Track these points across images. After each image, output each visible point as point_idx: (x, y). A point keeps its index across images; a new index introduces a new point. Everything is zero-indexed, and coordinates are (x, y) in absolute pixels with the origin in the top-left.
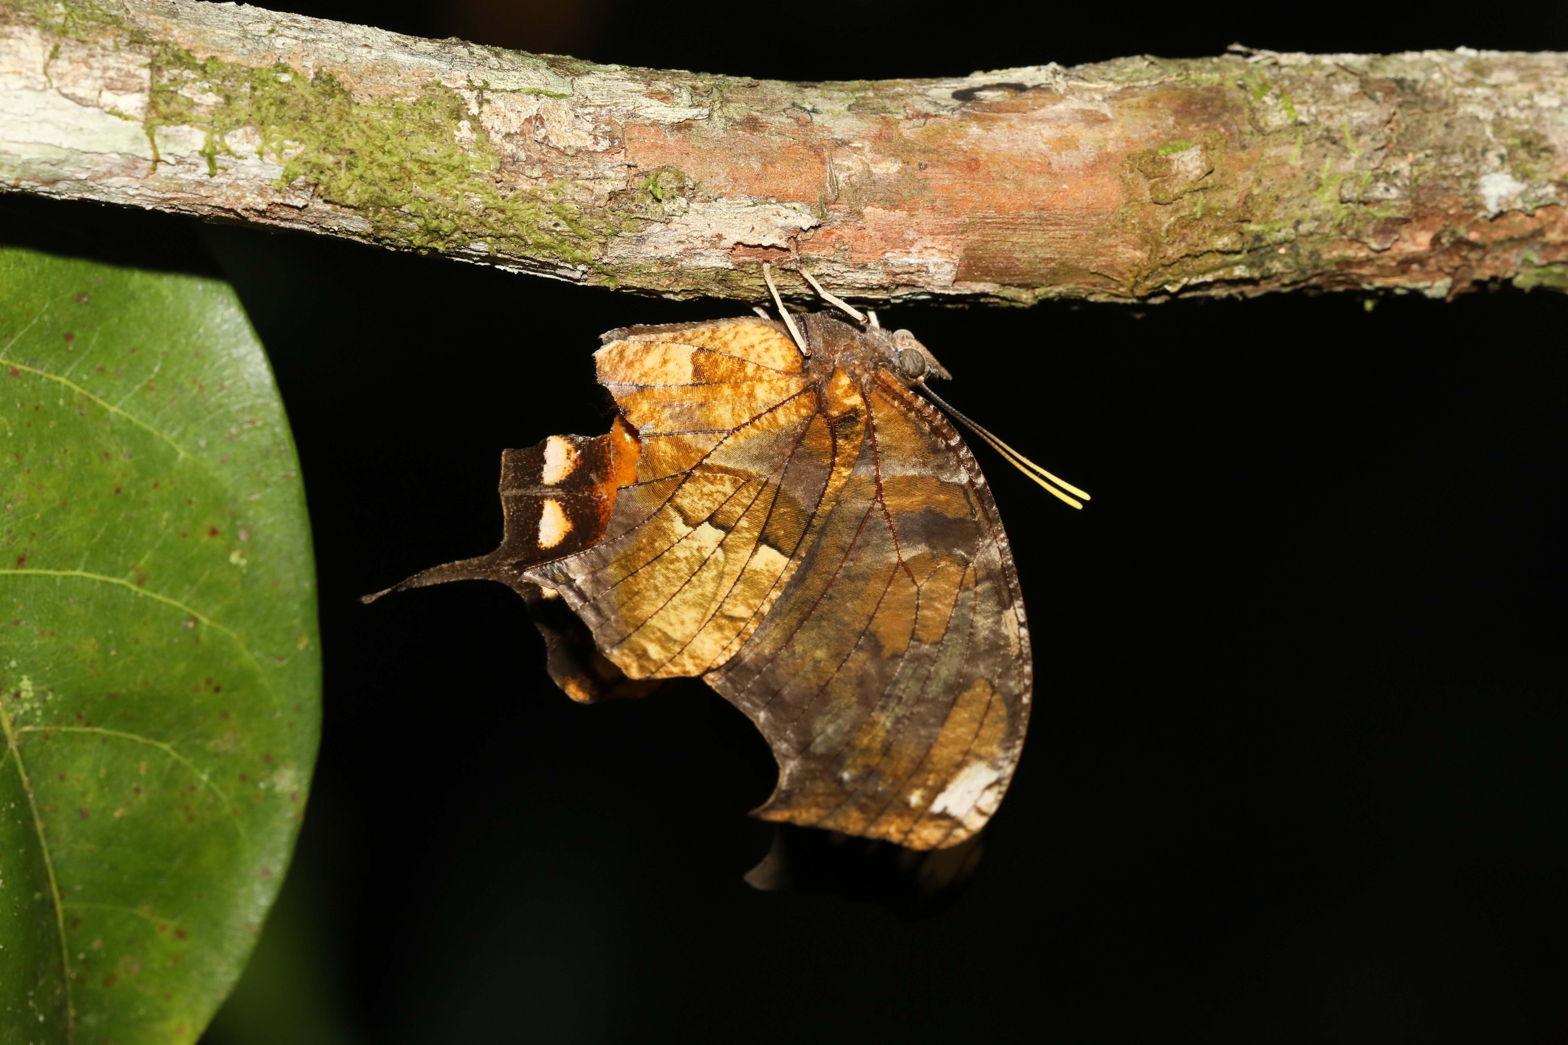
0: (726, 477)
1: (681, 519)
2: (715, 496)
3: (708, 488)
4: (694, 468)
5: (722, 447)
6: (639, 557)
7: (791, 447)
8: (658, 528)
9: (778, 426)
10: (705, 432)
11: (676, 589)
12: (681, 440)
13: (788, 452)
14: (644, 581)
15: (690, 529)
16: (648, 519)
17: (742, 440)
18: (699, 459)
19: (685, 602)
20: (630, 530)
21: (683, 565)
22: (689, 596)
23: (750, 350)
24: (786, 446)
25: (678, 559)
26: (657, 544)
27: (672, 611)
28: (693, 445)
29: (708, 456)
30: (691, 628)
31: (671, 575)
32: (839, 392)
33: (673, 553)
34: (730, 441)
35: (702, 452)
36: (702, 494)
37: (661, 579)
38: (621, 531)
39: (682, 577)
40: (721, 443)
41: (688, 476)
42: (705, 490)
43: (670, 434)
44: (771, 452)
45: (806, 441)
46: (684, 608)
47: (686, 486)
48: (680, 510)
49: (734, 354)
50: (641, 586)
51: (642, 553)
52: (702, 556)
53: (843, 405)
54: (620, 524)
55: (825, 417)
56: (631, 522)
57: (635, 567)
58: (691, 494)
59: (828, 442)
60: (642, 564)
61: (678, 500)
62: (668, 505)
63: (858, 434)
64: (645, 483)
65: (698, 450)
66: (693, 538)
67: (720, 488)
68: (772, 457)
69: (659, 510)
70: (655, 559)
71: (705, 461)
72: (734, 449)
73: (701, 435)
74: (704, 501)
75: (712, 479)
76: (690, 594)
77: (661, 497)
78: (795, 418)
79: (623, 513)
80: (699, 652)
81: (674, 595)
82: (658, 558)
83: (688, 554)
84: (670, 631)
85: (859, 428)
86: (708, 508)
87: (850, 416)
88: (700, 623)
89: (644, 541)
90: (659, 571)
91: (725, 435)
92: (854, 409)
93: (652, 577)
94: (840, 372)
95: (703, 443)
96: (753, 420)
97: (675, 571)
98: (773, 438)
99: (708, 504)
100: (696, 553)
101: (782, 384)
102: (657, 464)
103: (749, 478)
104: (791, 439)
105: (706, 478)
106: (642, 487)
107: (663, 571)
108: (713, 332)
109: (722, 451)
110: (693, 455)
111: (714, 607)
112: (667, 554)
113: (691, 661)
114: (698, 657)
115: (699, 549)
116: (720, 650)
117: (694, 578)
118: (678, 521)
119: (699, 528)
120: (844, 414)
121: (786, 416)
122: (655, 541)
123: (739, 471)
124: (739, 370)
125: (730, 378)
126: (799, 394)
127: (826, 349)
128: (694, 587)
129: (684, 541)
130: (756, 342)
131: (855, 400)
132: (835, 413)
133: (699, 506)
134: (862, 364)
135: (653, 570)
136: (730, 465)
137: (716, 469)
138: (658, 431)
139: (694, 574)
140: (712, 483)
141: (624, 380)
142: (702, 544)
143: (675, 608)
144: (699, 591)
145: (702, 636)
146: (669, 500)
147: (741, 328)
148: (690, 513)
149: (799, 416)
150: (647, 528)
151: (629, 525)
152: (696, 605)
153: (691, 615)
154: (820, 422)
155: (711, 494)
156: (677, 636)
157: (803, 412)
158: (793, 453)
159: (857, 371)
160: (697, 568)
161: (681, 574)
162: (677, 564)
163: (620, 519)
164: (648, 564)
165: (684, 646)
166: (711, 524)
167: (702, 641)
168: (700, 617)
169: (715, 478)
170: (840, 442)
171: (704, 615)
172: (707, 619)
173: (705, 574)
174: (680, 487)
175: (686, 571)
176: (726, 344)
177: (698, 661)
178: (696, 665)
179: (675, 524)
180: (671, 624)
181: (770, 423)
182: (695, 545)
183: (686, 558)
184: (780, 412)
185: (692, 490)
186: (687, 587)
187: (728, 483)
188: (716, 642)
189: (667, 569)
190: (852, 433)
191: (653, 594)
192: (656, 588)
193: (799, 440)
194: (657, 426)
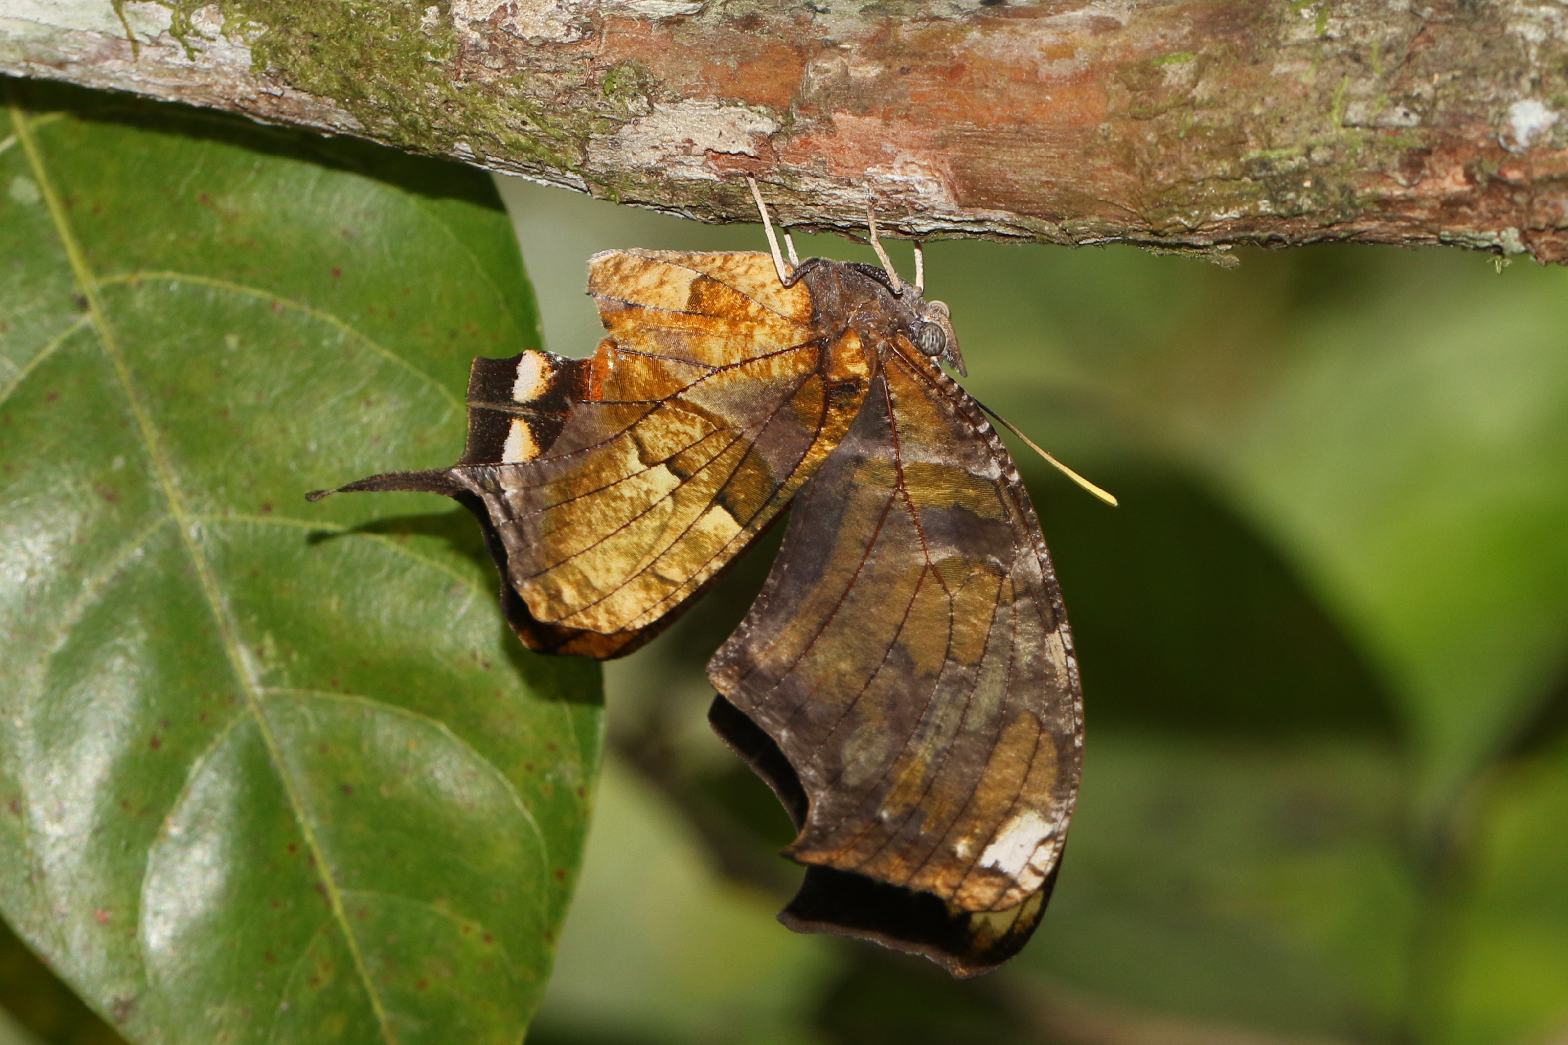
0: (699, 419)
1: (637, 453)
2: (681, 437)
3: (676, 426)
4: (666, 400)
5: (702, 384)
6: (581, 483)
7: (777, 403)
8: (610, 457)
9: (770, 377)
10: (688, 363)
11: (611, 531)
12: (661, 365)
13: (773, 408)
14: (579, 513)
15: (644, 467)
16: (602, 444)
17: (726, 382)
18: (674, 391)
19: (617, 548)
20: (579, 451)
21: (626, 507)
22: (623, 542)
23: (759, 289)
24: (772, 401)
25: (622, 498)
26: (604, 475)
27: (600, 555)
28: (672, 373)
29: (684, 390)
30: (616, 578)
31: (610, 513)
32: (845, 355)
33: (618, 489)
34: (713, 379)
35: (680, 384)
36: (668, 432)
37: (598, 515)
38: (569, 449)
39: (620, 519)
40: (703, 379)
41: (657, 407)
42: (672, 427)
43: (651, 356)
44: (754, 404)
45: (795, 401)
46: (615, 554)
47: (653, 417)
48: (639, 443)
49: (739, 288)
50: (574, 517)
51: (585, 481)
52: (649, 502)
53: (845, 370)
54: (570, 442)
55: (823, 379)
56: (583, 442)
57: (573, 493)
58: (656, 428)
59: (818, 408)
60: (581, 493)
61: (640, 431)
62: (627, 433)
63: (853, 408)
64: (609, 403)
65: (677, 381)
66: (645, 479)
67: (689, 429)
68: (754, 410)
69: (617, 436)
70: (597, 491)
71: (680, 395)
72: (715, 390)
73: (683, 365)
74: (667, 440)
75: (683, 416)
76: (624, 541)
77: (621, 422)
78: (790, 372)
79: (577, 430)
80: (617, 608)
81: (607, 537)
82: (601, 490)
83: (634, 494)
84: (592, 576)
85: (856, 400)
86: (670, 449)
87: (851, 385)
88: (627, 575)
89: (591, 467)
90: (598, 505)
91: (710, 371)
92: (857, 378)
93: (589, 510)
94: (852, 333)
95: (683, 374)
96: (744, 362)
97: (615, 510)
98: (761, 388)
99: (671, 444)
100: (643, 495)
101: (785, 331)
102: (627, 385)
103: (723, 427)
104: (779, 395)
105: (676, 414)
106: (605, 407)
107: (602, 506)
108: (726, 260)
109: (702, 389)
110: (669, 384)
111: (647, 560)
112: (611, 488)
113: (606, 616)
114: (613, 614)
115: (648, 492)
116: (640, 612)
117: (633, 524)
118: (634, 454)
119: (654, 469)
120: (844, 380)
121: (781, 366)
122: (603, 470)
123: (714, 416)
124: (741, 307)
125: (728, 313)
126: (801, 347)
127: (842, 304)
128: (631, 534)
129: (633, 479)
130: (768, 281)
131: (860, 369)
132: (835, 378)
133: (661, 444)
134: (878, 328)
135: (592, 503)
136: (707, 407)
137: (689, 407)
138: (639, 349)
139: (635, 519)
140: (681, 421)
141: (614, 294)
142: (653, 487)
143: (604, 552)
144: (635, 539)
145: (625, 591)
146: (631, 428)
147: (757, 261)
148: (649, 449)
149: (795, 370)
150: (599, 454)
151: (580, 445)
152: (628, 554)
153: (620, 564)
154: (816, 384)
155: (677, 434)
156: (599, 583)
157: (801, 367)
158: (778, 410)
159: (872, 336)
160: (640, 513)
161: (621, 515)
162: (619, 503)
163: (572, 435)
164: (589, 494)
165: (603, 596)
166: (668, 467)
167: (623, 596)
168: (628, 568)
169: (687, 416)
170: (832, 411)
171: (634, 568)
172: (636, 573)
173: (647, 522)
174: (645, 416)
175: (628, 513)
176: (733, 277)
177: (613, 618)
178: (610, 622)
179: (629, 457)
180: (595, 569)
181: (761, 370)
182: (645, 486)
183: (631, 499)
184: (776, 362)
185: (658, 424)
186: (623, 531)
187: (698, 426)
188: (639, 601)
189: (608, 505)
190: (848, 405)
191: (585, 530)
192: (589, 524)
193: (788, 398)
194: (639, 343)
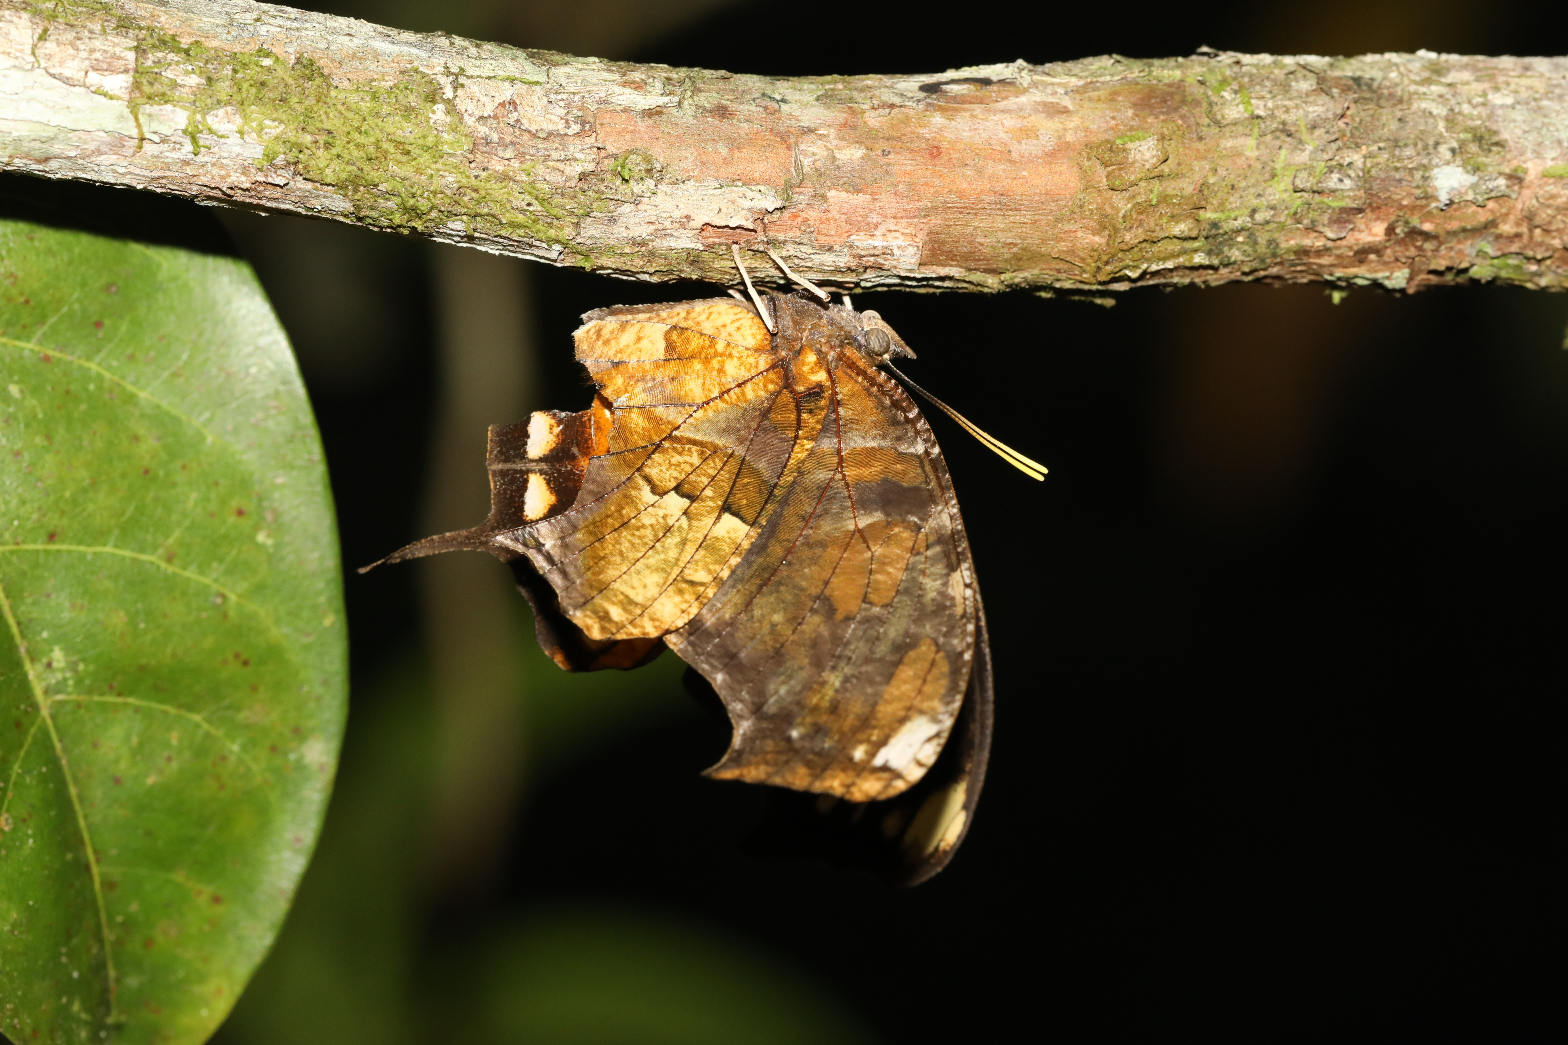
0: (694, 448)
1: (649, 488)
2: (682, 466)
3: (676, 458)
4: (663, 440)
5: (691, 420)
6: (607, 523)
7: (757, 420)
8: (626, 496)
9: (746, 401)
10: (676, 405)
11: (640, 555)
12: (653, 413)
13: (754, 425)
14: (610, 547)
15: (657, 497)
16: (617, 487)
17: (711, 414)
18: (669, 431)
19: (648, 567)
20: (599, 498)
21: (648, 532)
22: (652, 561)
23: (722, 329)
24: (753, 419)
25: (643, 526)
26: (624, 512)
27: (634, 575)
28: (664, 417)
29: (677, 428)
30: (653, 591)
31: (637, 541)
32: (805, 369)
33: (639, 520)
34: (700, 414)
35: (672, 424)
36: (670, 465)
37: (627, 544)
38: (591, 499)
39: (646, 544)
40: (691, 415)
41: (658, 447)
42: (674, 461)
43: (643, 407)
44: (738, 426)
45: (772, 416)
46: (647, 572)
47: (656, 457)
48: (648, 480)
49: (705, 332)
50: (607, 551)
51: (610, 520)
52: (667, 524)
53: (808, 381)
54: (590, 493)
55: (791, 392)
56: (601, 490)
57: (602, 533)
58: (660, 464)
59: (793, 417)
60: (609, 530)
61: (647, 470)
62: (637, 474)
63: (822, 409)
64: (617, 453)
65: (669, 422)
66: (659, 507)
67: (688, 459)
68: (739, 430)
69: (629, 479)
70: (622, 525)
71: (675, 433)
72: (702, 422)
73: (671, 408)
74: (671, 471)
75: (680, 450)
77: (630, 467)
78: (762, 393)
79: (594, 481)
80: (658, 615)
81: (638, 560)
82: (624, 525)
83: (653, 521)
84: (632, 594)
85: (823, 403)
86: (675, 478)
87: (815, 392)
88: (661, 587)
89: (613, 508)
90: (625, 537)
91: (695, 408)
92: (819, 385)
93: (618, 542)
94: (807, 349)
95: (673, 415)
96: (722, 394)
97: (640, 538)
98: (740, 412)
99: (675, 474)
100: (661, 520)
101: (751, 360)
102: (628, 435)
103: (716, 450)
104: (757, 413)
105: (674, 449)
106: (614, 457)
107: (629, 537)
108: (688, 311)
109: (692, 424)
110: (663, 427)
111: (676, 571)
112: (633, 521)
113: (651, 623)
114: (658, 620)
115: (664, 517)
116: (679, 613)
117: (658, 545)
118: (646, 489)
119: (665, 497)
120: (809, 389)
121: (754, 391)
122: (623, 508)
123: (706, 443)
124: (710, 346)
125: (701, 354)
126: (767, 370)
127: (794, 328)
128: (657, 553)
129: (650, 509)
130: (728, 322)
131: (821, 376)
132: (801, 389)
133: (667, 476)
134: (828, 342)
135: (620, 536)
136: (699, 437)
137: (684, 441)
138: (631, 404)
139: (658, 540)
140: (680, 454)
141: (600, 356)
142: (668, 512)
143: (638, 573)
144: (662, 556)
145: (663, 598)
146: (638, 470)
147: (714, 309)
148: (658, 483)
149: (767, 391)
150: (617, 496)
151: (599, 492)
152: (658, 570)
153: (653, 579)
154: (786, 397)
155: (678, 465)
156: (639, 599)
157: (771, 387)
158: (759, 426)
159: (824, 349)
160: (661, 535)
161: (646, 540)
162: (642, 531)
163: (590, 487)
164: (615, 530)
165: (645, 608)
166: (677, 493)
167: (662, 604)
168: (661, 581)
169: (684, 449)
170: (805, 416)
171: (666, 579)
172: (668, 583)
173: (669, 540)
174: (649, 457)
175: (651, 537)
176: (699, 323)
177: (657, 623)
178: (655, 627)
179: (642, 493)
180: (633, 588)
181: (738, 397)
182: (661, 513)
183: (652, 525)
184: (748, 388)
185: (661, 461)
186: (650, 552)
187: (695, 454)
188: (676, 605)
189: (633, 535)
190: (816, 408)
191: (618, 559)
192: (621, 553)
193: (765, 414)
194: (630, 399)
